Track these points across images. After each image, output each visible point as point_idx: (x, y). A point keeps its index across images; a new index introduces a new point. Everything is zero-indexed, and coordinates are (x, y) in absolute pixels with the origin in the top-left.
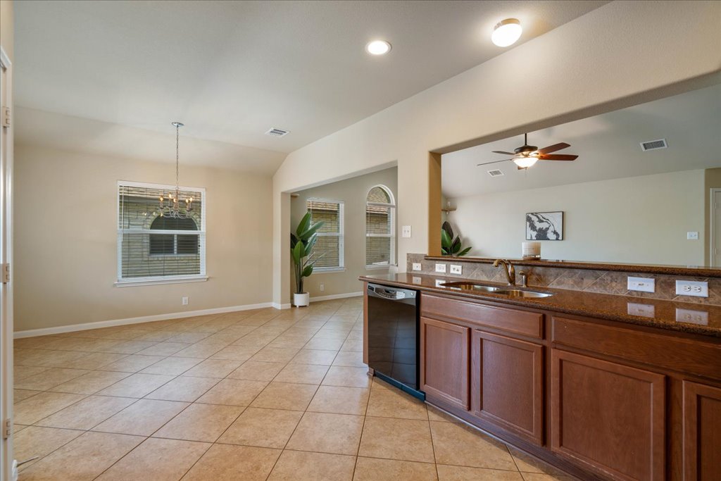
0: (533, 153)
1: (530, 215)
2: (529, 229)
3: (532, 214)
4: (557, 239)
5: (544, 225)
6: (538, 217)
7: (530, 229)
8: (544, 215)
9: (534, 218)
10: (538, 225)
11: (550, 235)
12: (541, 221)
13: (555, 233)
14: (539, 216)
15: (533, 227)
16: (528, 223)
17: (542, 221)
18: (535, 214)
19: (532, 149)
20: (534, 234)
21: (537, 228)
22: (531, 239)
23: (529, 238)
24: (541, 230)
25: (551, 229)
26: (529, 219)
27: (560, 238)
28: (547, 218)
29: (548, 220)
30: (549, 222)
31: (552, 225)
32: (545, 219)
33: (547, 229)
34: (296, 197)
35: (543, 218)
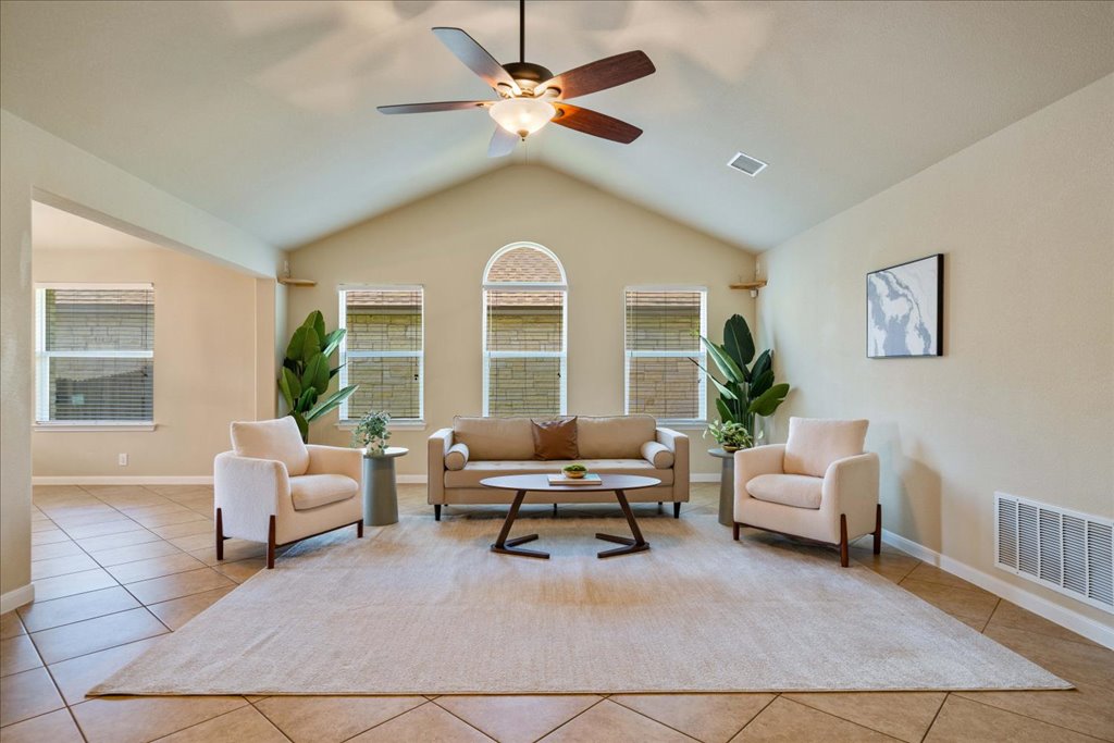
5: (899, 308)
6: (887, 282)
8: (900, 275)
10: (889, 310)
12: (893, 295)
13: (922, 330)
14: (891, 279)
15: (879, 317)
17: (896, 295)
18: (884, 274)
20: (882, 337)
21: (887, 320)
24: (893, 323)
25: (914, 316)
28: (905, 283)
29: (907, 288)
30: (910, 297)
31: (915, 306)
32: (900, 285)
33: (906, 318)
34: (312, 285)
35: (898, 283)
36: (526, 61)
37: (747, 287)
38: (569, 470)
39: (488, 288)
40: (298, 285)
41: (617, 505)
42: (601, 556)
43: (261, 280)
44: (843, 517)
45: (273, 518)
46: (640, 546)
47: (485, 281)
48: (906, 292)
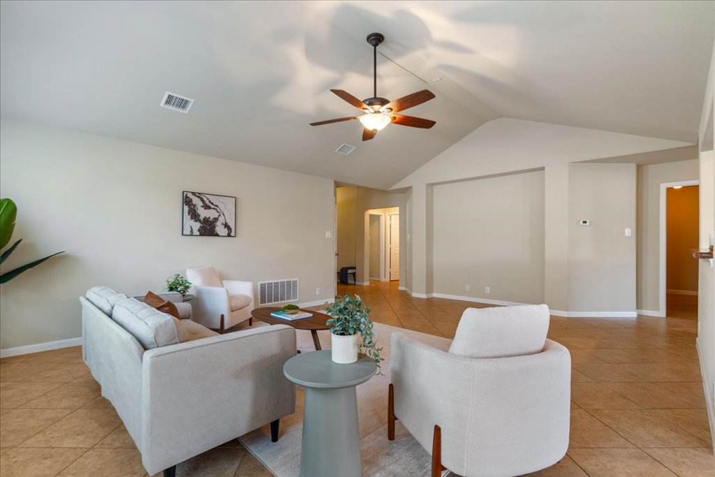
0: (384, 108)
1: (190, 195)
2: (187, 217)
3: (194, 194)
4: (229, 235)
5: (211, 214)
6: (202, 200)
7: (189, 217)
8: (212, 199)
9: (196, 201)
10: (203, 213)
11: (220, 229)
12: (206, 207)
13: (226, 226)
14: (205, 199)
15: (194, 215)
16: (186, 208)
17: (209, 208)
18: (199, 195)
19: (383, 102)
20: (197, 226)
21: (202, 218)
22: (192, 234)
23: (187, 231)
24: (206, 220)
25: (221, 220)
26: (187, 201)
27: (233, 234)
28: (215, 203)
29: (217, 206)
30: (218, 210)
31: (222, 215)
32: (212, 204)
33: (216, 219)
35: (210, 202)
36: (377, 96)
48: (216, 208)
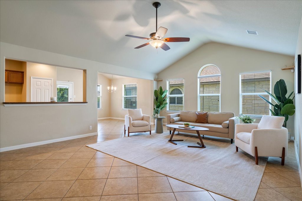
34: (162, 81)
37: (289, 69)
38: (185, 124)
39: (199, 78)
40: (159, 81)
41: (197, 135)
42: (189, 147)
43: (151, 81)
44: (256, 148)
45: (129, 127)
46: (203, 146)
47: (198, 76)
